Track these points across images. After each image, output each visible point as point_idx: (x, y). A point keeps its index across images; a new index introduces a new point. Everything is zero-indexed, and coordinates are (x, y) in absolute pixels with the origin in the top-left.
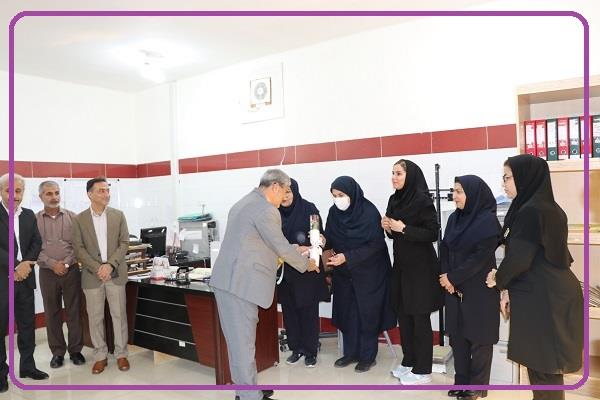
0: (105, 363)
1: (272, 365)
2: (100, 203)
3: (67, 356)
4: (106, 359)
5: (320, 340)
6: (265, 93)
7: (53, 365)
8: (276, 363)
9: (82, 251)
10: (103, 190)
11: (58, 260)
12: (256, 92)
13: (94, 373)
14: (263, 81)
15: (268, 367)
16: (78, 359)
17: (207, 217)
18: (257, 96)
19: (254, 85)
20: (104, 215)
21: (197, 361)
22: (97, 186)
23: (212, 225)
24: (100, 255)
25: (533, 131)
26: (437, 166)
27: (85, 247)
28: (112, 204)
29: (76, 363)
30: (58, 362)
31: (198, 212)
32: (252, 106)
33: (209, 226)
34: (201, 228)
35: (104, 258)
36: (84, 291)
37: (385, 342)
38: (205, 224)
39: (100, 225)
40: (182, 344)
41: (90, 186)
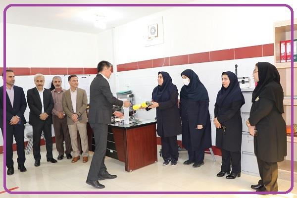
0: (78, 158)
1: (154, 163)
2: (74, 86)
3: (65, 155)
4: (79, 156)
5: (179, 152)
6: (155, 31)
7: (58, 159)
8: (156, 162)
9: (66, 108)
10: (75, 81)
11: (60, 112)
12: (151, 31)
13: (72, 162)
14: (154, 26)
15: (152, 163)
16: (69, 156)
17: (130, 92)
18: (152, 33)
19: (150, 27)
20: (76, 92)
21: (117, 159)
22: (72, 79)
23: (132, 96)
24: (73, 110)
25: (284, 46)
26: (236, 66)
27: (67, 106)
28: (79, 87)
29: (68, 158)
30: (61, 157)
31: (126, 90)
32: (149, 38)
33: (130, 96)
34: (126, 98)
35: (75, 111)
36: (69, 126)
37: (210, 153)
38: (128, 96)
39: (74, 96)
40: (111, 151)
41: (69, 78)
